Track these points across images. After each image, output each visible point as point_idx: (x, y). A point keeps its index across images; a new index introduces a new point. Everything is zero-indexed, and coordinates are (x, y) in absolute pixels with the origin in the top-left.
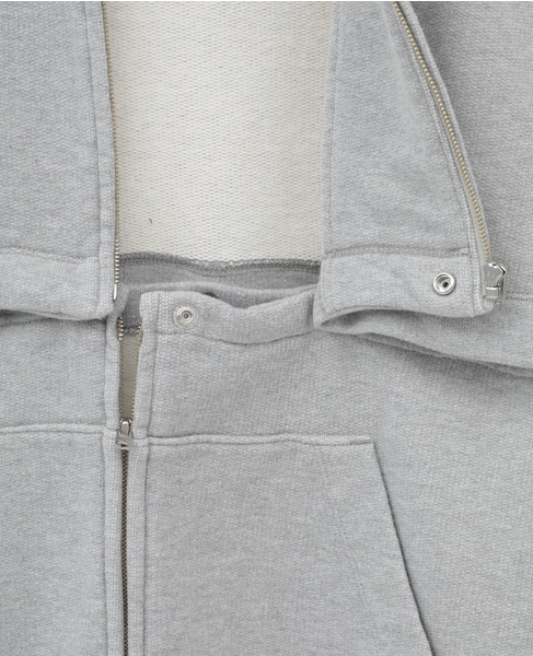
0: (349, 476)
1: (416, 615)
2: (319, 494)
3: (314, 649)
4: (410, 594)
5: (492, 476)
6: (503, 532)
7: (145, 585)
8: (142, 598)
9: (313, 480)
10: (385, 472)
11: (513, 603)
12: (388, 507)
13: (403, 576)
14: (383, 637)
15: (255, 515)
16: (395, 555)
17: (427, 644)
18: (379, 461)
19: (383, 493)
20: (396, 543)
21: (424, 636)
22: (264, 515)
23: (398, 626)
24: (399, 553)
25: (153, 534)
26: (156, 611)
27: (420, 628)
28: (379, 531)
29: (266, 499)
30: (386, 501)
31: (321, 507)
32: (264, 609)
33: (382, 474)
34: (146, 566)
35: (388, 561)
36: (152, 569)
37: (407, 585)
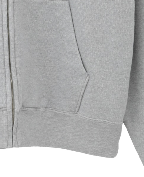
0: (61, 10)
1: (77, 49)
2: (53, 15)
3: (50, 59)
4: (76, 43)
5: (96, 10)
6: (99, 25)
7: (14, 37)
8: (14, 41)
9: (51, 11)
10: (71, 9)
11: (101, 44)
12: (71, 19)
13: (74, 38)
14: (69, 55)
15: (35, 20)
16: (72, 32)
17: (80, 57)
18: (70, 6)
19: (70, 15)
20: (73, 29)
21: (79, 55)
22: (37, 20)
23: (72, 52)
24: (73, 31)
25: (16, 23)
26: (17, 45)
27: (78, 52)
28: (69, 25)
29: (38, 15)
30: (71, 17)
31: (53, 18)
32: (36, 47)
33: (70, 10)
34: (14, 32)
35: (71, 34)
36: (16, 33)
37: (75, 40)
